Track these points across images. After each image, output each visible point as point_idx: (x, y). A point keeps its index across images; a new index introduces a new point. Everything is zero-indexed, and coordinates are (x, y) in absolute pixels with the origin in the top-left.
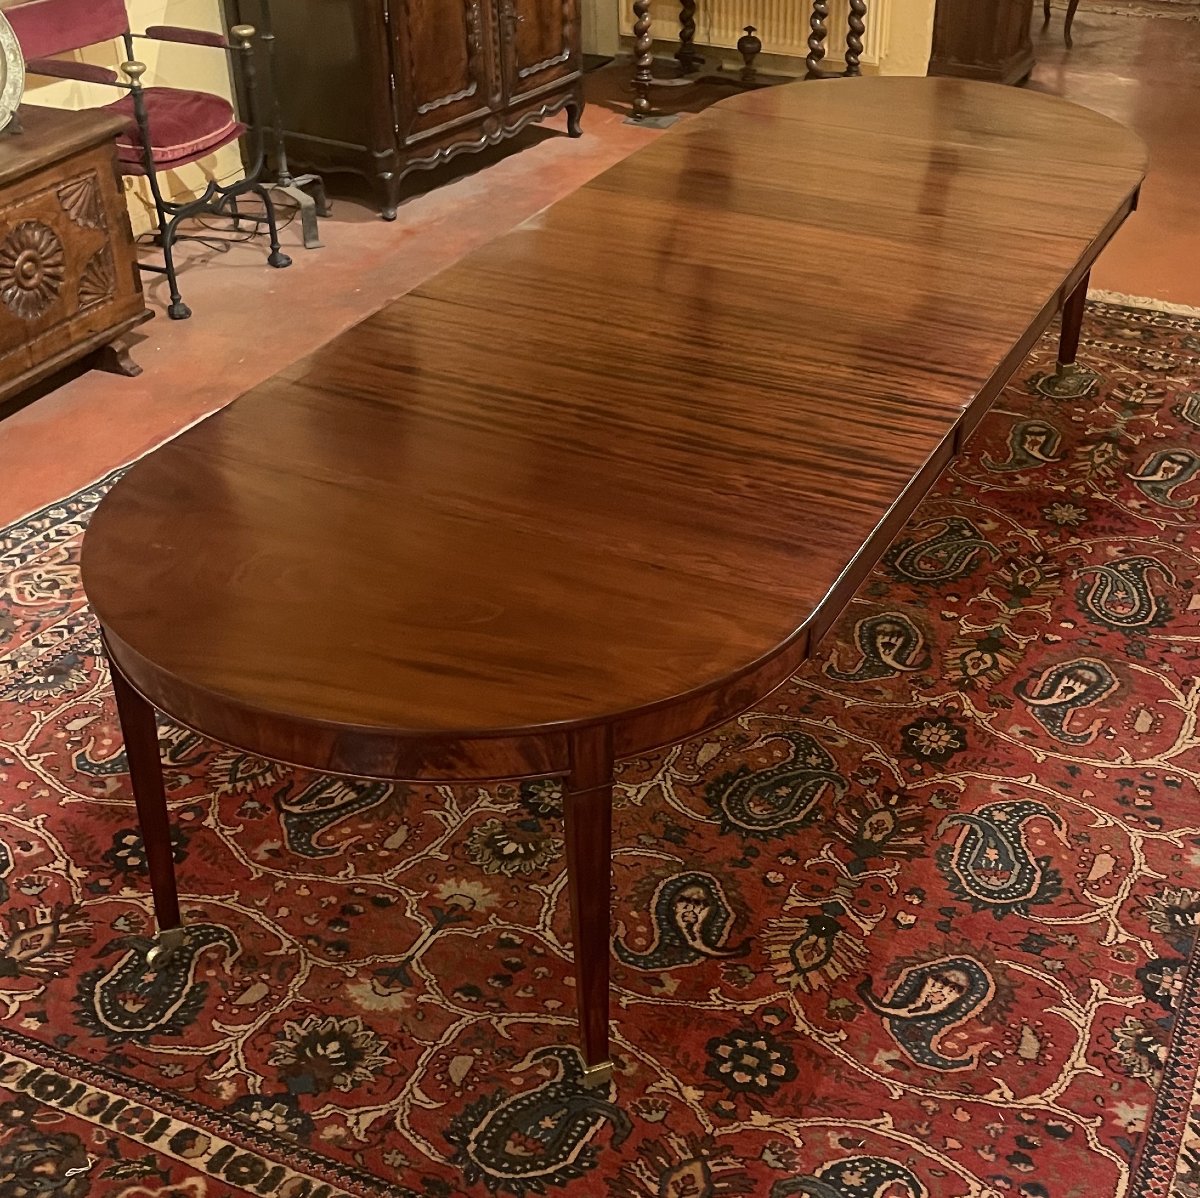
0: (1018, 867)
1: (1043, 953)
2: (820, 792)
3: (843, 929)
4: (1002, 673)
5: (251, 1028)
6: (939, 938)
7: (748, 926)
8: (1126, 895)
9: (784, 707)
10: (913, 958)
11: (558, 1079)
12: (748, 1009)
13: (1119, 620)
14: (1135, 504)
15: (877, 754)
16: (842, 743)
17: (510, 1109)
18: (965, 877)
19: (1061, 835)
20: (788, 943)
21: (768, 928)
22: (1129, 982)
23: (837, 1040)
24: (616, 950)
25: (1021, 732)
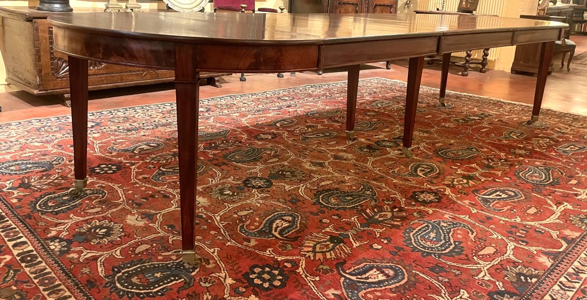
0: (443, 241)
1: (440, 274)
2: (364, 201)
3: (345, 243)
4: (469, 186)
5: (82, 219)
6: (389, 257)
7: (302, 233)
8: (497, 263)
9: (366, 177)
10: (371, 260)
11: (177, 261)
12: (280, 259)
13: (533, 181)
14: (554, 154)
15: (398, 196)
16: (384, 190)
17: (148, 266)
18: (415, 239)
19: (472, 237)
20: (316, 241)
21: (311, 235)
22: (483, 295)
23: (314, 280)
24: (240, 228)
25: (469, 203)
